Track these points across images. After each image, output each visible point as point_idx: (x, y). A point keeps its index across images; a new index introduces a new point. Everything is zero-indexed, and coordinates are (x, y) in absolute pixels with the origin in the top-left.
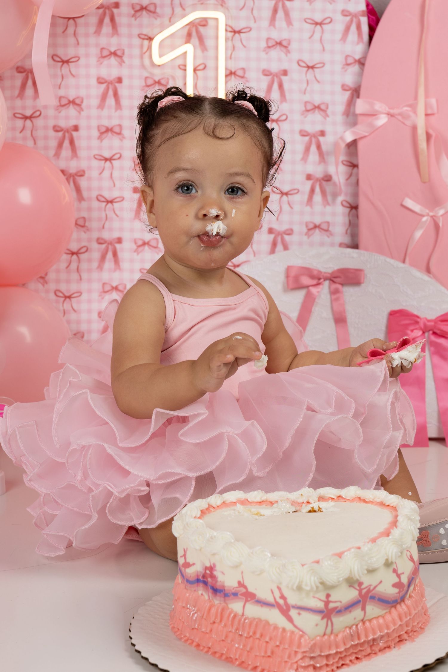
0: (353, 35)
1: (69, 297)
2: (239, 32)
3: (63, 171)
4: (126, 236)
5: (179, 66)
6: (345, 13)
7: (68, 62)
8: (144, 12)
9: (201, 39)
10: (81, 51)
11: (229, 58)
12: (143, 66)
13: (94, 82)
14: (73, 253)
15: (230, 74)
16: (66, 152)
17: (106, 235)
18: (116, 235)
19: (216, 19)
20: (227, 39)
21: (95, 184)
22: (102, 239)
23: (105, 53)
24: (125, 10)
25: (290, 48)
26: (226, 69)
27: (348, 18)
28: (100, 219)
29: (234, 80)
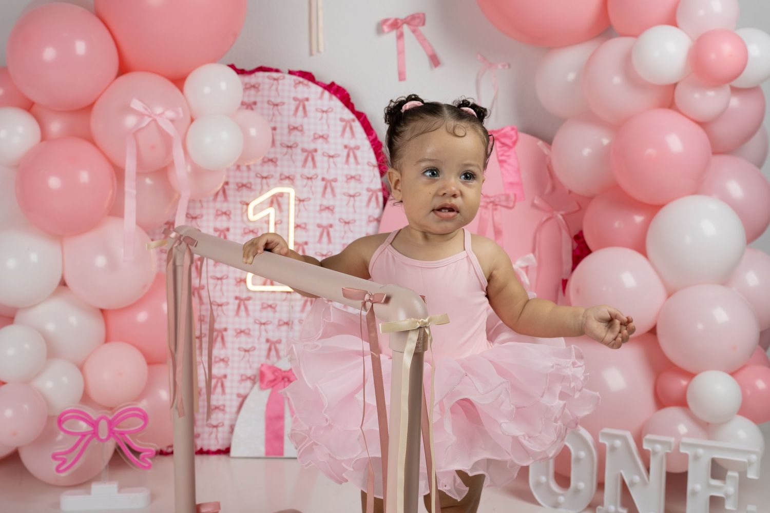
0: (373, 203)
2: (303, 201)
4: (230, 327)
5: (265, 222)
6: (368, 190)
7: (196, 218)
8: (244, 188)
9: (279, 205)
10: (204, 211)
11: (296, 216)
12: (242, 221)
15: (297, 226)
17: (216, 326)
18: (223, 326)
19: (289, 193)
20: (295, 205)
21: (211, 294)
23: (219, 213)
24: (232, 186)
25: (334, 211)
26: (295, 223)
27: (370, 193)
29: (299, 230)
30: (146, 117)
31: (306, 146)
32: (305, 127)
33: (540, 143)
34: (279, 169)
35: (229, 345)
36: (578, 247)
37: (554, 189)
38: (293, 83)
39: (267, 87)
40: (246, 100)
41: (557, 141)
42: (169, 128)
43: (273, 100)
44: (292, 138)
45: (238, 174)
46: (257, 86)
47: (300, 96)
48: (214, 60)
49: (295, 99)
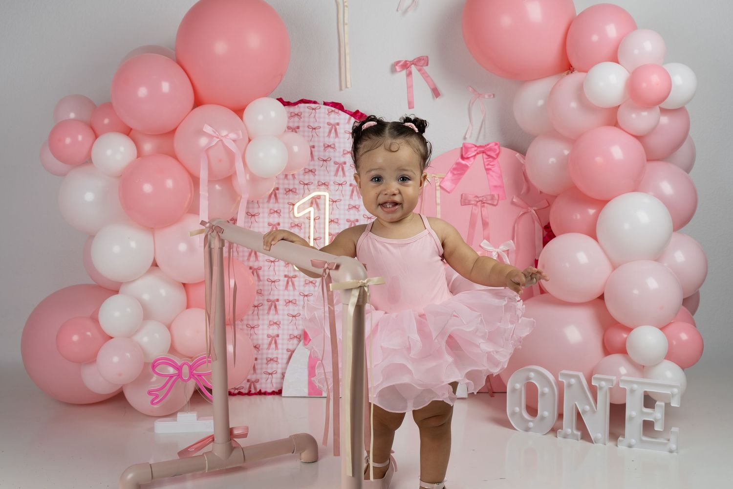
1: (253, 328)
2: (336, 201)
3: (251, 268)
4: (281, 298)
5: (307, 218)
7: (254, 215)
8: (291, 192)
9: (317, 205)
11: (331, 214)
12: (290, 217)
13: (266, 225)
14: (255, 307)
15: (331, 221)
16: (253, 258)
17: (271, 298)
18: (276, 297)
19: (325, 196)
20: (329, 205)
21: (266, 273)
22: (270, 300)
23: (272, 211)
24: (281, 191)
25: (359, 209)
26: (329, 219)
28: (268, 290)
29: (333, 225)
30: (215, 138)
31: (337, 160)
32: (337, 145)
33: (518, 155)
34: (316, 177)
35: (280, 312)
36: (547, 235)
37: (528, 190)
38: (327, 112)
39: (307, 115)
40: (291, 125)
41: (529, 152)
42: (232, 146)
43: (312, 125)
44: (327, 154)
45: (286, 181)
46: (299, 114)
47: (332, 122)
48: (266, 95)
49: (329, 124)
